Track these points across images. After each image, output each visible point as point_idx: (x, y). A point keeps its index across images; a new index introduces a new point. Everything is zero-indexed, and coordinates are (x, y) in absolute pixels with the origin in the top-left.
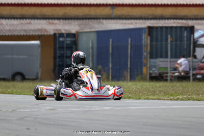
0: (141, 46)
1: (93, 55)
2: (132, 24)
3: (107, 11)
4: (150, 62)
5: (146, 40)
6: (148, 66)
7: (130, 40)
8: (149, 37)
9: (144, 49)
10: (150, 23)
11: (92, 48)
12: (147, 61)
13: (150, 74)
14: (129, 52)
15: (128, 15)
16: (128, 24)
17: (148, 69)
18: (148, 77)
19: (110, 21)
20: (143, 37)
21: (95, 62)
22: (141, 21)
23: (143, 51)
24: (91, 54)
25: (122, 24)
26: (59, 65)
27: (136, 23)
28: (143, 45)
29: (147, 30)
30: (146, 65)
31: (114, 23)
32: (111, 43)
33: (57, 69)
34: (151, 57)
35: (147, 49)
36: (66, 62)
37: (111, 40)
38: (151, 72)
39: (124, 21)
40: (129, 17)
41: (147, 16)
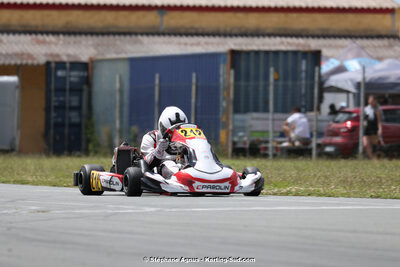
0: (217, 89)
1: (121, 106)
2: (198, 44)
3: (150, 19)
4: (234, 120)
5: (226, 76)
6: (231, 127)
7: (194, 75)
8: (232, 72)
9: (222, 94)
10: (235, 44)
11: (121, 91)
12: (228, 118)
13: (234, 143)
14: (193, 100)
15: (192, 28)
16: (192, 45)
17: (230, 133)
18: (230, 150)
19: (157, 39)
20: (221, 72)
21: (126, 119)
22: (216, 40)
23: (221, 98)
24: (118, 104)
25: (180, 44)
26: (56, 125)
27: (207, 43)
28: (222, 87)
29: (228, 58)
30: (226, 126)
31: (164, 43)
32: (157, 81)
33: (52, 132)
34: (237, 111)
35: (228, 94)
36: (70, 118)
37: (157, 76)
38: (236, 139)
39: (184, 39)
40: (193, 31)
41: (228, 29)
